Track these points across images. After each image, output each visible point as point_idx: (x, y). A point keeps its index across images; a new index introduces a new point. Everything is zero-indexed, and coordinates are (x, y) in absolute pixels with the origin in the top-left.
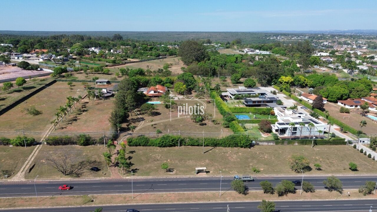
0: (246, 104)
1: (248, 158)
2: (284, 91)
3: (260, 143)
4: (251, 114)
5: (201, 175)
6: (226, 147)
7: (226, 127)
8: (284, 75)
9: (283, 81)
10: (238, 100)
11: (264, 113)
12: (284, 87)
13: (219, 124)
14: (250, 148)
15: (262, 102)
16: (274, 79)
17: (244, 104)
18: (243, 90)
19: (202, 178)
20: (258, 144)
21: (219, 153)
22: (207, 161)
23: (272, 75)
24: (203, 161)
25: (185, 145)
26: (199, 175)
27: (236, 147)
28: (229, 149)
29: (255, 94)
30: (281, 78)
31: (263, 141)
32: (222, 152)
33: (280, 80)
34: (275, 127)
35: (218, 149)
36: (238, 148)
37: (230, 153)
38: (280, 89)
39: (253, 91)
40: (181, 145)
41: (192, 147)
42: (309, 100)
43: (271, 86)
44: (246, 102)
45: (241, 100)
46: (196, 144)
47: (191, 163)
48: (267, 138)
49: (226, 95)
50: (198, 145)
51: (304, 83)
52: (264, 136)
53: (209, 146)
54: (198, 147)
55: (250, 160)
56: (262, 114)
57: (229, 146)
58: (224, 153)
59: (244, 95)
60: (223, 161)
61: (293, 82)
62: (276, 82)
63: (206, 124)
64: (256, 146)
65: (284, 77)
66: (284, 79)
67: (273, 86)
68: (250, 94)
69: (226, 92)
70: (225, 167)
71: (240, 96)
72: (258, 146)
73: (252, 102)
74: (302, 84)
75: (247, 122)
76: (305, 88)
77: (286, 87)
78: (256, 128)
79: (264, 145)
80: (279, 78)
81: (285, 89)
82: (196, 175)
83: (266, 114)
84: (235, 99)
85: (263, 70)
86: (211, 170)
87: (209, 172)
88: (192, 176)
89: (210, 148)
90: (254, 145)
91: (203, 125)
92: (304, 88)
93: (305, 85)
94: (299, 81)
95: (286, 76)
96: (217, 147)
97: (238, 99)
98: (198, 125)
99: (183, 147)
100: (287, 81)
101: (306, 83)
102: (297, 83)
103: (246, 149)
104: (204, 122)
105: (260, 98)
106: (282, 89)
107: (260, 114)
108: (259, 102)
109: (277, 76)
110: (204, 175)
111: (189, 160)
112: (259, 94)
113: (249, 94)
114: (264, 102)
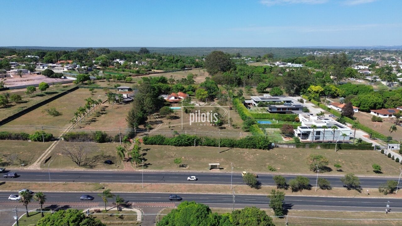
0: (270, 111)
1: (266, 158)
2: (312, 100)
3: (280, 146)
4: (274, 120)
5: (214, 171)
6: (244, 148)
7: (246, 131)
8: (314, 85)
9: (312, 90)
10: (262, 108)
11: (288, 120)
12: (313, 96)
13: (239, 128)
14: (269, 149)
15: (287, 109)
16: (303, 89)
17: (268, 111)
18: (267, 98)
19: (215, 173)
20: (278, 147)
21: (236, 153)
22: (222, 160)
23: (300, 85)
24: (218, 159)
25: (201, 145)
26: (212, 171)
27: (254, 148)
28: (246, 151)
29: (280, 101)
30: (310, 87)
31: (283, 144)
32: (239, 153)
33: (309, 89)
34: (297, 131)
35: (234, 150)
36: (256, 149)
37: (247, 153)
38: (309, 98)
39: (279, 99)
40: (196, 145)
41: (209, 147)
42: (339, 109)
43: (299, 96)
44: (270, 109)
45: (265, 108)
46: (213, 144)
47: (205, 160)
48: (287, 141)
49: (250, 102)
50: (214, 146)
51: (335, 93)
52: (285, 140)
53: (226, 147)
54: (214, 147)
55: (267, 160)
56: (286, 121)
57: (247, 147)
58: (241, 153)
59: (268, 102)
60: (239, 160)
61: (323, 91)
62: (305, 91)
63: (225, 128)
64: (275, 149)
65: (314, 86)
66: (313, 88)
67: (302, 96)
68: (275, 101)
69: (251, 100)
70: (240, 165)
71: (264, 103)
72: (277, 149)
73: (277, 109)
74: (333, 93)
75: (268, 126)
76: (337, 97)
77: (315, 96)
78: (278, 132)
79: (284, 147)
80: (308, 88)
81: (314, 98)
82: (209, 170)
83: (291, 121)
84: (259, 106)
85: (290, 79)
86: (225, 167)
87: (223, 169)
88: (204, 171)
89: (227, 148)
90: (273, 148)
91: (222, 128)
92: (335, 98)
93: (336, 95)
94: (330, 91)
95: (316, 85)
96: (234, 148)
97: (262, 106)
98: (217, 128)
99: (199, 146)
100: (316, 90)
101: (337, 93)
102: (327, 92)
103: (264, 151)
104: (223, 126)
105: (285, 105)
106: (311, 98)
107: (284, 121)
108: (283, 109)
109: (306, 86)
110: (217, 171)
111: (203, 158)
112: (285, 102)
113: (273, 101)
114: (289, 109)
